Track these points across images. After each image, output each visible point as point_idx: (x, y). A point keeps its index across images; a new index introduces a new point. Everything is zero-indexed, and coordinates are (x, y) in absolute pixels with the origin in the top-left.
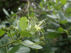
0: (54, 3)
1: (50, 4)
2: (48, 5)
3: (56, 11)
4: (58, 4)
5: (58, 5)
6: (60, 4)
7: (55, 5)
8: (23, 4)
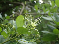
0: (50, 6)
1: (46, 8)
2: (43, 8)
3: (52, 14)
4: (55, 6)
5: (54, 8)
6: (56, 7)
7: (51, 8)
8: (17, 7)
